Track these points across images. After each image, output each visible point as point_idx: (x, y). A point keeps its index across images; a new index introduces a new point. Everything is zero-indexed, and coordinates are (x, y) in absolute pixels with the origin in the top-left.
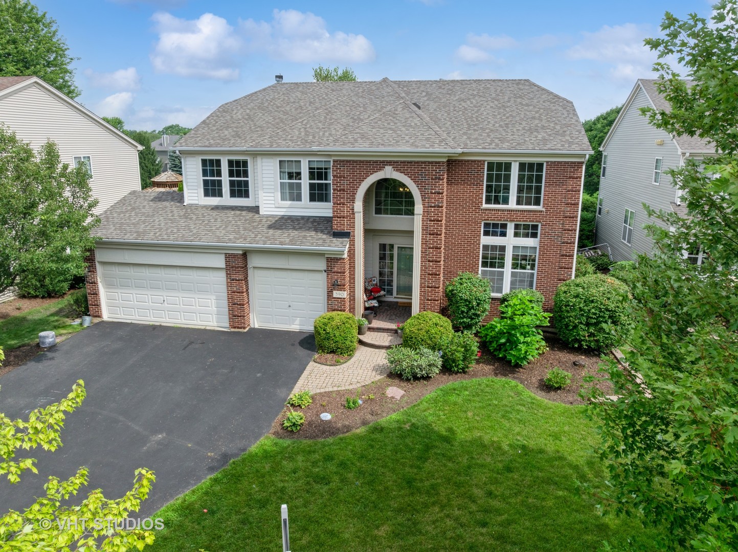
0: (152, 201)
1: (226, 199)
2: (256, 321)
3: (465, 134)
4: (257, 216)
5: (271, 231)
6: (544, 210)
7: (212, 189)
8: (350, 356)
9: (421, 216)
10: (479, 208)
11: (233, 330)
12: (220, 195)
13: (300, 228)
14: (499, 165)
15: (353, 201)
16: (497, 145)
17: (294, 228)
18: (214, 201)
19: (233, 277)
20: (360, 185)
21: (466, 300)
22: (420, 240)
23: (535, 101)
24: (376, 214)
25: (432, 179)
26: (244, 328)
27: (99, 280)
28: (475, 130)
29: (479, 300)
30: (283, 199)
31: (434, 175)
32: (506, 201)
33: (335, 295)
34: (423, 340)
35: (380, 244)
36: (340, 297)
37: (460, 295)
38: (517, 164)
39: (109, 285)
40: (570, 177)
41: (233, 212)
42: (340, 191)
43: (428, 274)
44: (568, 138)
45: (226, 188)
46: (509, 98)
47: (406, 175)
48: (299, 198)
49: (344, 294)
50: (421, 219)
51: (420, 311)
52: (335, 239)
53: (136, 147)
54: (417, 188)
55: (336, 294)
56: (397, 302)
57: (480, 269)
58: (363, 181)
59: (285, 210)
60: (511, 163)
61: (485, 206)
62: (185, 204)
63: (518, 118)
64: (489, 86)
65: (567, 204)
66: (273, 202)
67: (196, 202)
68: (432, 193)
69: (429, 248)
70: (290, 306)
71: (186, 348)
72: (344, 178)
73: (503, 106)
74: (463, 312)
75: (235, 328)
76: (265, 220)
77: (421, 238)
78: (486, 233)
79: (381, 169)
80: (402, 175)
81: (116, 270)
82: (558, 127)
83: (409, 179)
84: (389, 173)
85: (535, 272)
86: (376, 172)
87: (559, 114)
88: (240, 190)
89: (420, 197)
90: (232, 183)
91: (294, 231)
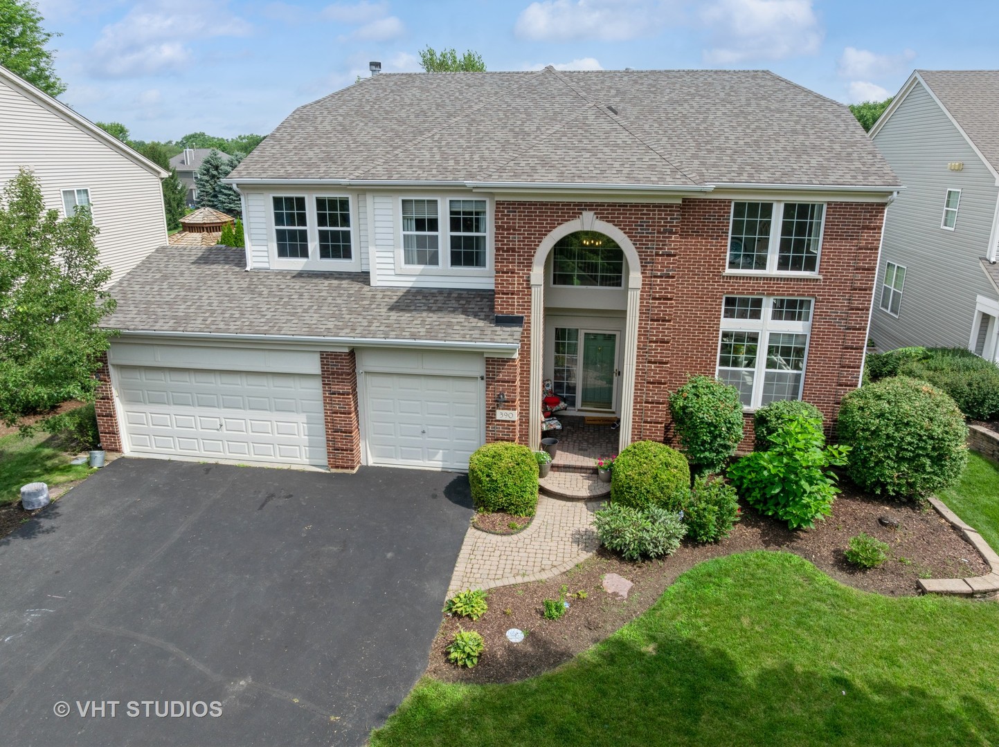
0: (193, 263)
1: (314, 260)
2: (369, 455)
3: (695, 156)
4: (366, 288)
5: (394, 315)
6: (821, 277)
7: (291, 244)
8: (531, 516)
9: (639, 292)
10: (719, 275)
11: (334, 471)
12: (305, 254)
13: (440, 310)
14: (753, 207)
15: (529, 265)
16: (751, 175)
17: (430, 310)
18: (297, 264)
19: (335, 388)
20: (540, 242)
21: (710, 424)
22: (637, 329)
23: (789, 105)
24: (554, 283)
25: (659, 232)
26: (353, 468)
27: (115, 393)
28: (710, 151)
29: (730, 423)
30: (408, 261)
31: (662, 226)
32: (762, 264)
33: (498, 417)
34: (648, 492)
35: (557, 329)
36: (508, 419)
37: (701, 416)
38: (782, 206)
39: (131, 400)
40: (864, 228)
41: (327, 282)
42: (508, 251)
43: (648, 383)
44: (858, 164)
45: (313, 245)
46: (748, 100)
47: (616, 225)
48: (434, 260)
49: (514, 415)
50: (639, 297)
52: (498, 328)
53: (159, 173)
54: (633, 247)
55: (501, 414)
56: (583, 418)
57: (718, 368)
58: (546, 235)
59: (414, 279)
60: (772, 204)
61: (729, 271)
62: (248, 269)
63: (770, 132)
64: (710, 80)
65: (857, 269)
66: (392, 266)
67: (266, 265)
68: (657, 255)
69: (650, 342)
70: (424, 432)
71: (263, 505)
72: (514, 230)
73: (742, 112)
74: (704, 442)
75: (337, 467)
76: (380, 295)
77: (637, 326)
78: (730, 314)
79: (575, 216)
80: (610, 225)
81: (142, 378)
82: (837, 147)
83: (621, 232)
84: (588, 222)
85: (803, 373)
86: (567, 221)
87: (832, 126)
88: (336, 246)
89: (639, 261)
90: (323, 236)
91: (431, 315)
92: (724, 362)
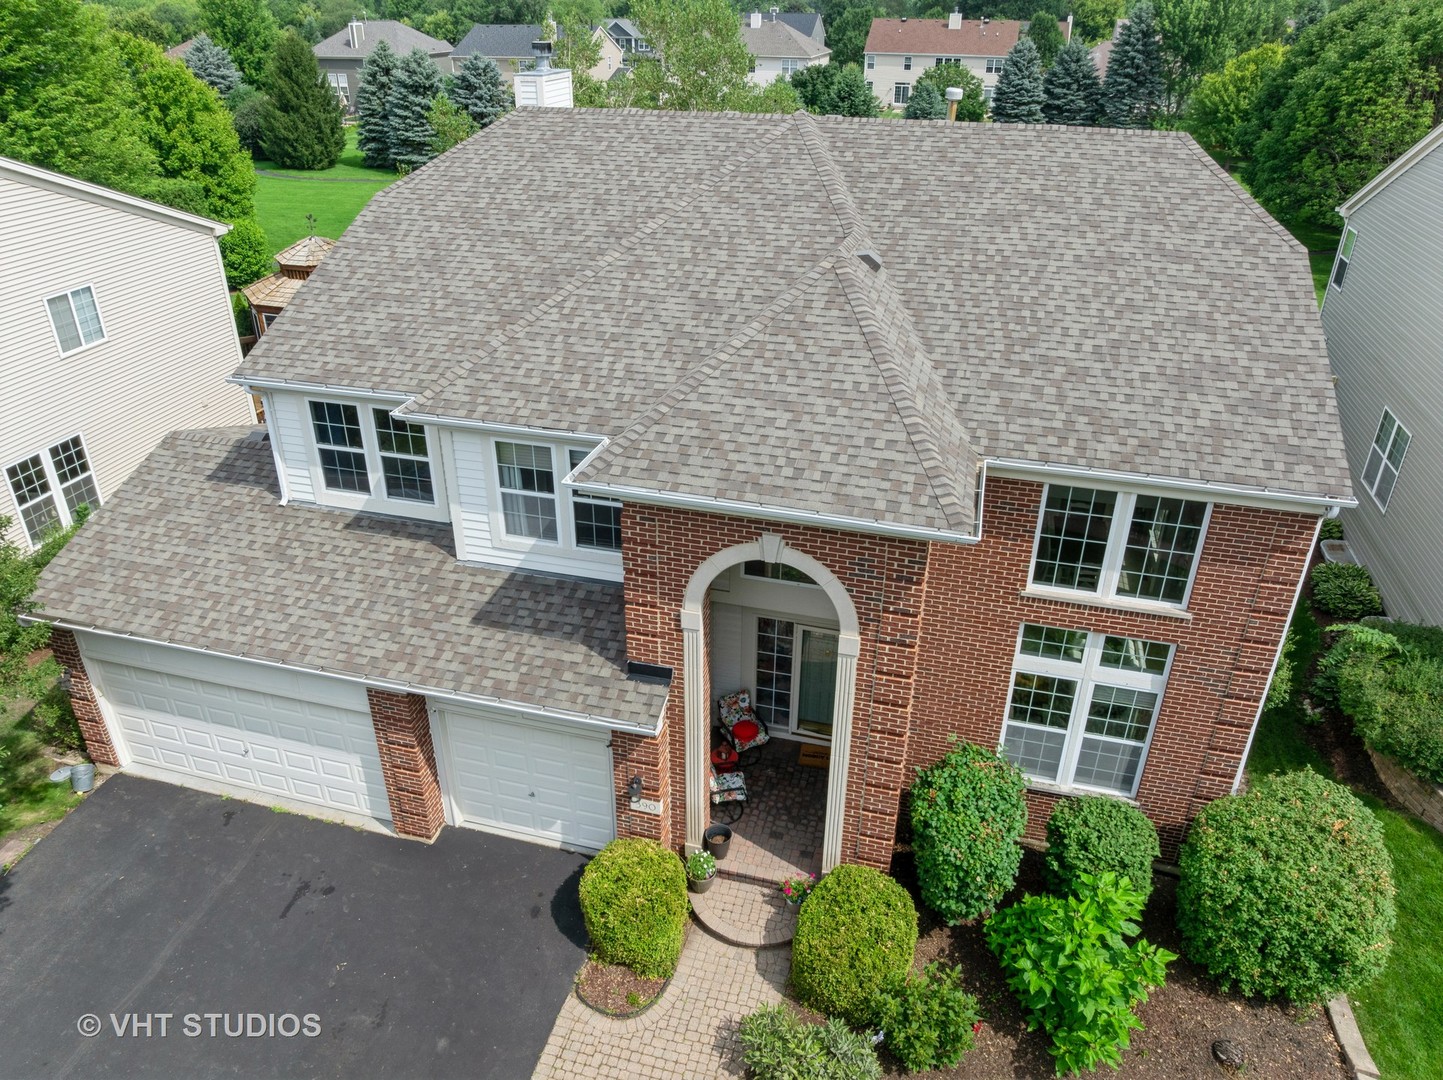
0: (210, 478)
1: (376, 499)
3: (996, 382)
4: (452, 559)
5: (478, 632)
6: (1189, 616)
7: (344, 471)
8: (667, 978)
9: (855, 661)
10: (1015, 593)
11: (403, 836)
12: (364, 487)
13: (551, 628)
14: (1082, 497)
15: (679, 600)
17: (536, 629)
18: (351, 501)
19: (393, 737)
20: (696, 568)
21: (957, 868)
22: (851, 711)
23: (1201, 238)
24: (746, 573)
25: (889, 578)
26: (429, 837)
27: (97, 693)
28: (1026, 368)
29: (991, 865)
30: (511, 529)
31: (895, 571)
32: (1090, 582)
33: (634, 806)
34: (838, 982)
35: (760, 619)
36: (647, 810)
37: (946, 849)
38: (1133, 500)
39: (123, 700)
40: (1275, 549)
41: (394, 543)
42: (644, 574)
43: (868, 785)
44: (1284, 426)
45: (376, 476)
46: (1130, 221)
47: (818, 559)
48: (550, 532)
49: (659, 808)
50: (855, 666)
51: (843, 861)
52: (631, 685)
53: (212, 229)
54: (847, 594)
55: (639, 805)
56: (800, 744)
57: (1006, 722)
58: (705, 559)
60: (1114, 495)
61: (1033, 588)
62: (283, 502)
63: (1147, 320)
64: (1075, 157)
65: (1254, 611)
66: (487, 535)
67: (310, 498)
68: (886, 610)
69: (872, 731)
70: (532, 795)
71: (288, 908)
72: (653, 546)
73: (1111, 255)
74: (947, 889)
75: (406, 833)
76: (467, 581)
77: (852, 706)
78: (1028, 648)
79: (750, 537)
80: (809, 558)
81: (133, 678)
82: (1259, 371)
83: (827, 571)
84: (771, 549)
85: (1145, 746)
86: (738, 542)
87: (1265, 309)
88: (411, 479)
89: (856, 616)
90: (389, 465)
91: (535, 640)
92: (1018, 714)
